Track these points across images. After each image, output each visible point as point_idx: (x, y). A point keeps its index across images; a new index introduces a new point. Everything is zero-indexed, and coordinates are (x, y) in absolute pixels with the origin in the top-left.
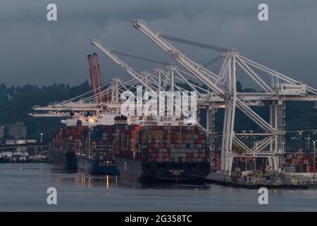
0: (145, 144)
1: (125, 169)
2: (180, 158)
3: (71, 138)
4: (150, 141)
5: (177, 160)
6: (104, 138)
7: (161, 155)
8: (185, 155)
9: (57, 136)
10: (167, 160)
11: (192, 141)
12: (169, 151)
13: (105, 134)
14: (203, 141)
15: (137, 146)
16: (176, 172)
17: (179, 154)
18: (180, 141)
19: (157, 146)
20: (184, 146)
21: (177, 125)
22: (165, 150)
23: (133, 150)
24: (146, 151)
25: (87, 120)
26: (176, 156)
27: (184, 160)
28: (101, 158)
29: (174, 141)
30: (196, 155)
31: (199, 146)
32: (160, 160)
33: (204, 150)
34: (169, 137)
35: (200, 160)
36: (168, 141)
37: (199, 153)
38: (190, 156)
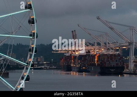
0: (101, 60)
1: (93, 70)
2: (114, 65)
3: (68, 60)
4: (103, 59)
5: (112, 66)
6: (83, 59)
7: (107, 64)
8: (115, 64)
9: (62, 59)
10: (109, 66)
11: (118, 59)
12: (110, 63)
13: (83, 58)
14: (122, 59)
15: (98, 61)
16: (112, 70)
17: (113, 64)
18: (114, 59)
19: (105, 61)
20: (115, 61)
21: (112, 54)
22: (108, 62)
23: (96, 63)
24: (101, 63)
25: (75, 53)
26: (112, 64)
27: (115, 66)
28: (82, 66)
29: (111, 59)
30: (119, 64)
31: (121, 61)
32: (107, 66)
33: (122, 62)
34: (109, 58)
35: (121, 66)
36: (109, 59)
37: (121, 63)
38: (117, 64)
